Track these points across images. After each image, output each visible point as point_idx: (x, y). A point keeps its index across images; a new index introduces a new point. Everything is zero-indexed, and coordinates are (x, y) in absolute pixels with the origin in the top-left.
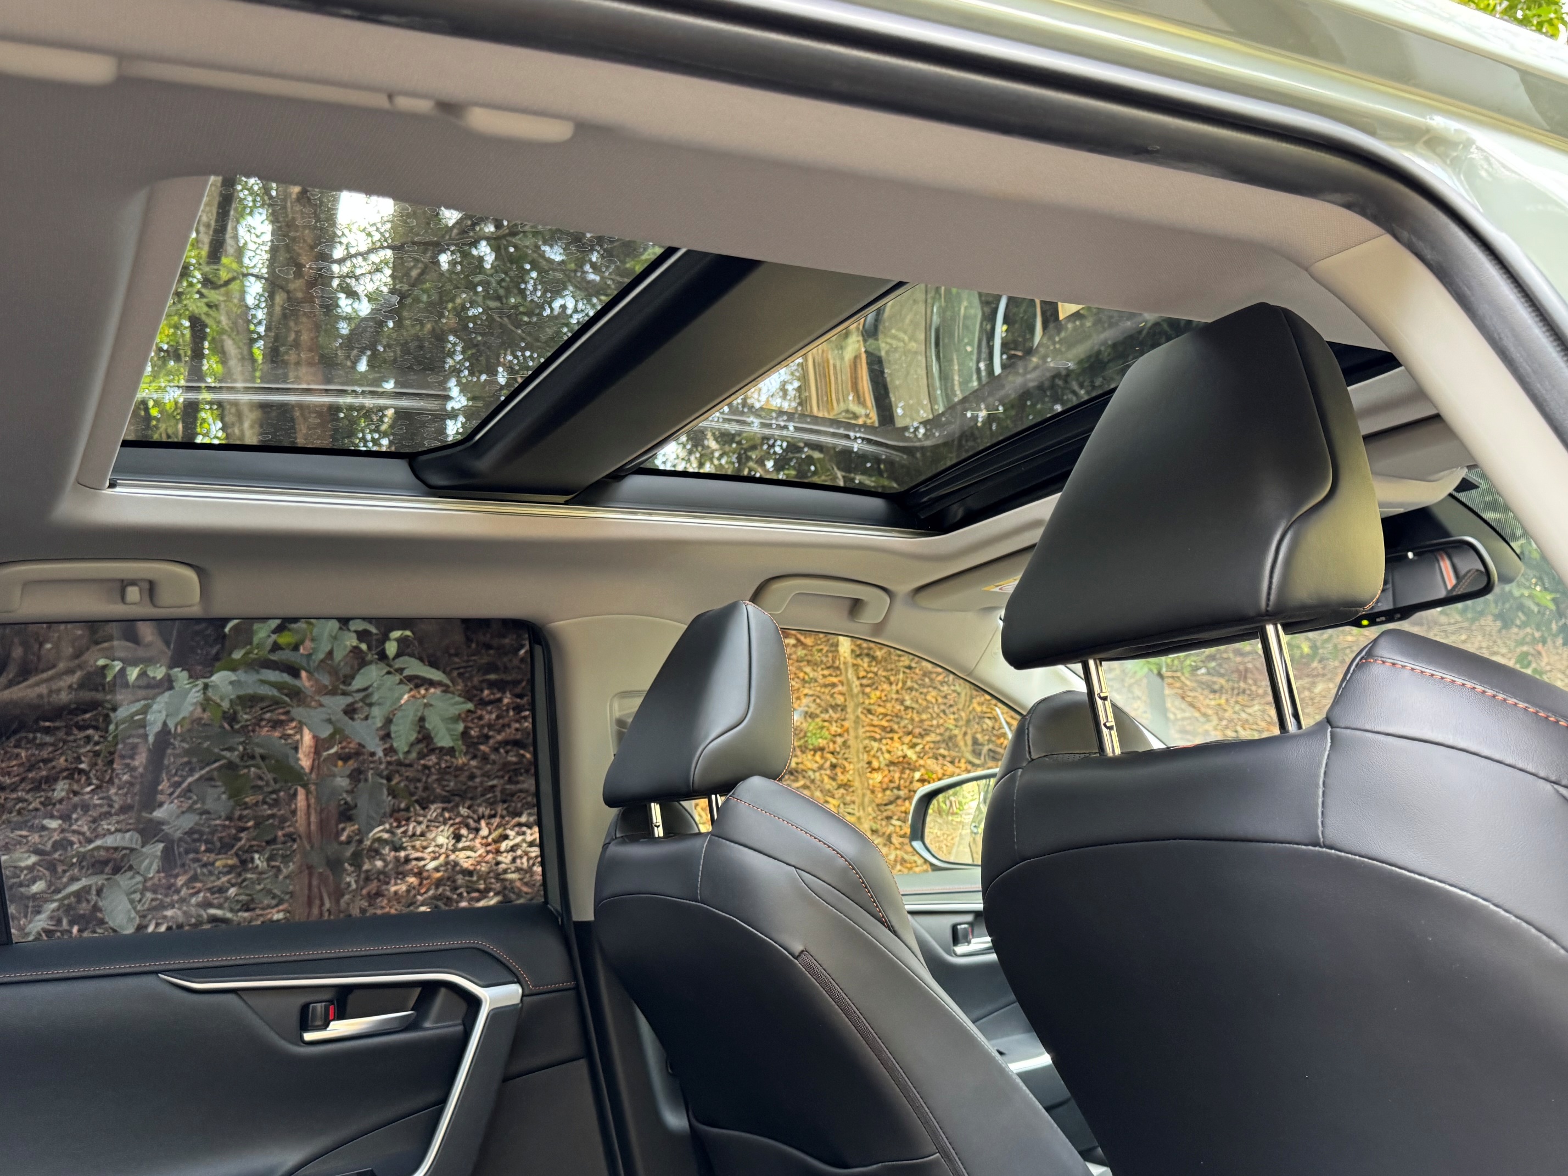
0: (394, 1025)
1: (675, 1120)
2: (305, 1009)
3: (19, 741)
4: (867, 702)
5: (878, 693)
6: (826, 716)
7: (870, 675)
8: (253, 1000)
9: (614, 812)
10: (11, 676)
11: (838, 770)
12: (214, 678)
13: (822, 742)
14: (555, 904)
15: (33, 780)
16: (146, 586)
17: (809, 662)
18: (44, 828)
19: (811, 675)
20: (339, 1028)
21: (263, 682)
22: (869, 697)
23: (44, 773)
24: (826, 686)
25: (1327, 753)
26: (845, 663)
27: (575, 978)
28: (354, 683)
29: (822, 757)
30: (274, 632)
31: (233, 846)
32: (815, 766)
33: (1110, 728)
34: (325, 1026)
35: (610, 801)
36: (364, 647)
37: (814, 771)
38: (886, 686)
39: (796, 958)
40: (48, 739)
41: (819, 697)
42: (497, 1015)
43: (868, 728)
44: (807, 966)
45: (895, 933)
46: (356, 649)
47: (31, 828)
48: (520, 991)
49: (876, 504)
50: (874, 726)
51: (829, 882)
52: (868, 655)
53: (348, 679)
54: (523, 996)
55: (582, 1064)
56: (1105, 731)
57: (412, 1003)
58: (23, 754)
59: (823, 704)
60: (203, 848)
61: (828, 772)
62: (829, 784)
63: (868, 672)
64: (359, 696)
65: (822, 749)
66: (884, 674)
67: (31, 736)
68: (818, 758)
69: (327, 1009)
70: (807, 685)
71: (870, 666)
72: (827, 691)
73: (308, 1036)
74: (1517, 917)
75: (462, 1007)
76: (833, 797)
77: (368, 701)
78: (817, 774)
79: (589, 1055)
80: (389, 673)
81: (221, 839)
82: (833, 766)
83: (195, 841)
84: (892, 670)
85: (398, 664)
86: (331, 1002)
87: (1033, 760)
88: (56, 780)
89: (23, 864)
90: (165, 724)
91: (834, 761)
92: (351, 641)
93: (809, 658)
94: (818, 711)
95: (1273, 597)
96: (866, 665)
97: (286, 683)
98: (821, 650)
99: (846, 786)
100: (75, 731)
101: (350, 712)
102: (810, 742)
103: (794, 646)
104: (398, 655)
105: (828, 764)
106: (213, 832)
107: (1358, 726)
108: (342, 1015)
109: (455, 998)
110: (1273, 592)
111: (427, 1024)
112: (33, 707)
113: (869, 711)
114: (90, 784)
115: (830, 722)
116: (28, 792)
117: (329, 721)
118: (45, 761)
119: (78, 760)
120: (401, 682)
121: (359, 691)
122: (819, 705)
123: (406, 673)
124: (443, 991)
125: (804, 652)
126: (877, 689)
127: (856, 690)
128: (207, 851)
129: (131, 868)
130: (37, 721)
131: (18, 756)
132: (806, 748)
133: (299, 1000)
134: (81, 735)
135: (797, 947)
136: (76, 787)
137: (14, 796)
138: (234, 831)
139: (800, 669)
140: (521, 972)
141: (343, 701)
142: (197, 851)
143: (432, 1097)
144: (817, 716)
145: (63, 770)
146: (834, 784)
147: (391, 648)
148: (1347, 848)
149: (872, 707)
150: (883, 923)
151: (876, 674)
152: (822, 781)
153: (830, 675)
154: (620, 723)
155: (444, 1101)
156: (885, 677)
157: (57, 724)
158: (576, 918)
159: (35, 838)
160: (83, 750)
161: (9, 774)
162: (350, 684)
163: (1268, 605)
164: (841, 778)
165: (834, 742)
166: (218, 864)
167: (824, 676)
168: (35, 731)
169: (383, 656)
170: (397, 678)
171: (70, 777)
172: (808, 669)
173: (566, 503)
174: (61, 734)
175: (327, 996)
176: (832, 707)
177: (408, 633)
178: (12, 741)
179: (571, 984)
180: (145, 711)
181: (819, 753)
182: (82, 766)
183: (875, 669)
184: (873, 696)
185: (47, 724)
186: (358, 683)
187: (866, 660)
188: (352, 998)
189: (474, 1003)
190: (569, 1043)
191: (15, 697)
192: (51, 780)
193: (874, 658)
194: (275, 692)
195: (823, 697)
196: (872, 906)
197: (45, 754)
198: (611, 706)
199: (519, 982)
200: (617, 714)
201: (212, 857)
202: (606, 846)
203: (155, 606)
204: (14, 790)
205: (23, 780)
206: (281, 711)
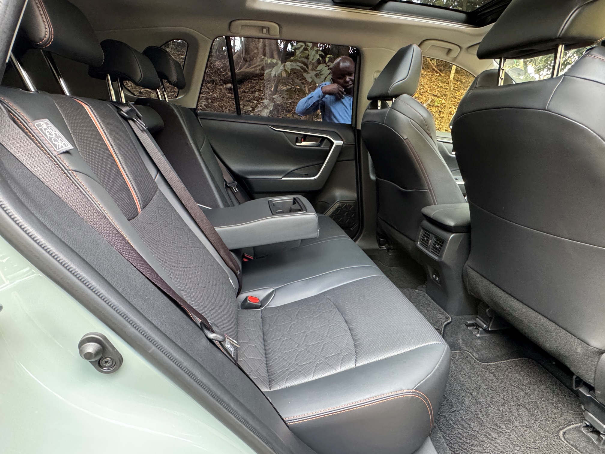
0: (315, 145)
1: (373, 177)
2: (297, 138)
3: (249, 81)
4: (455, 95)
5: (459, 93)
6: (442, 98)
7: (459, 87)
8: (286, 134)
9: (370, 101)
10: (247, 65)
11: (441, 113)
12: (286, 63)
13: (439, 105)
14: (354, 125)
15: (251, 91)
16: (267, 29)
17: (441, 81)
18: (253, 103)
19: (441, 85)
20: (304, 143)
21: (297, 66)
22: (456, 94)
23: (254, 90)
24: (444, 89)
25: (559, 83)
26: (451, 81)
27: (355, 142)
28: (318, 68)
29: (438, 109)
30: (300, 53)
31: (291, 112)
32: (435, 111)
33: (502, 79)
34: (301, 143)
35: (369, 98)
36: (321, 59)
37: (434, 112)
38: (462, 91)
39: (405, 140)
40: (255, 82)
41: (441, 92)
42: (337, 147)
43: (453, 102)
44: (407, 143)
45: (431, 138)
46: (319, 59)
47: (251, 102)
48: (343, 143)
49: (463, 16)
50: (455, 102)
51: (418, 122)
52: (460, 81)
53: (317, 67)
54: (343, 144)
55: (354, 162)
56: (500, 80)
57: (319, 141)
58: (249, 85)
59: (442, 94)
60: (285, 111)
61: (438, 113)
62: (437, 116)
63: (458, 86)
64: (319, 72)
65: (438, 107)
66: (463, 87)
67: (251, 81)
68: (436, 109)
69: (301, 139)
70: (439, 88)
71: (459, 84)
72: (444, 90)
73: (297, 144)
74: (596, 134)
75: (330, 144)
76: (438, 120)
77: (320, 73)
78: (435, 113)
79: (356, 160)
80: (326, 66)
81: (289, 109)
82: (440, 112)
83: (284, 109)
84: (466, 86)
85: (328, 64)
86: (302, 138)
87: (476, 87)
88: (256, 92)
89: (249, 110)
90: (275, 75)
91: (441, 110)
92: (318, 57)
93: (442, 80)
94: (440, 96)
95: (563, 32)
96: (458, 84)
97: (302, 67)
98: (446, 78)
99: (442, 117)
100: (260, 80)
101: (316, 75)
102: (435, 104)
103: (438, 76)
104: (328, 62)
105: (439, 111)
106: (287, 108)
107: (572, 75)
108: (305, 141)
109: (329, 142)
110: (564, 30)
111: (322, 146)
112: (251, 73)
113: (455, 98)
114: (263, 94)
115: (442, 99)
116: (250, 94)
117: (311, 78)
118: (254, 87)
119: (260, 87)
120: (329, 69)
121: (319, 70)
122: (441, 94)
123: (330, 67)
124: (326, 140)
125: (441, 78)
126: (459, 91)
127: (452, 89)
128: (286, 112)
129: (267, 108)
130: (252, 77)
131: (248, 85)
132: (434, 106)
133: (296, 136)
134: (261, 82)
135: (405, 137)
136: (260, 94)
137: (247, 94)
138: (291, 108)
139: (438, 83)
140: (344, 139)
141: (315, 73)
142: (284, 112)
143: (321, 162)
144: (439, 97)
145: (257, 90)
146: (439, 116)
147: (327, 60)
148: (552, 110)
149: (456, 97)
150: (429, 135)
151: (460, 87)
152: (436, 115)
153: (447, 86)
154: (375, 79)
155: (323, 163)
156: (463, 88)
157: (256, 78)
158: (357, 129)
159: (251, 104)
160: (261, 85)
161: (247, 89)
162: (316, 68)
163: (560, 35)
164: (442, 115)
165: (442, 105)
166: (288, 115)
167: (445, 86)
168: (252, 80)
169: (325, 62)
170: (328, 68)
171: (259, 91)
172: (440, 83)
173: (370, 10)
174: (257, 81)
175: (302, 136)
176: (444, 95)
177: (331, 56)
178: (247, 82)
179: (354, 143)
180: (271, 71)
181: (437, 108)
182: (261, 89)
183: (460, 85)
184: (458, 93)
185: (254, 78)
186: (319, 68)
187: (459, 82)
188: (307, 137)
189: (332, 143)
190: (352, 157)
191: (248, 71)
192: (255, 92)
193: (461, 82)
194: (300, 69)
195: (443, 92)
196: (427, 131)
197: (254, 85)
198: (374, 75)
199: (343, 141)
200: (375, 77)
201: (287, 113)
202: (366, 110)
203: (269, 34)
204: (247, 93)
205: (249, 91)
206: (304, 80)
